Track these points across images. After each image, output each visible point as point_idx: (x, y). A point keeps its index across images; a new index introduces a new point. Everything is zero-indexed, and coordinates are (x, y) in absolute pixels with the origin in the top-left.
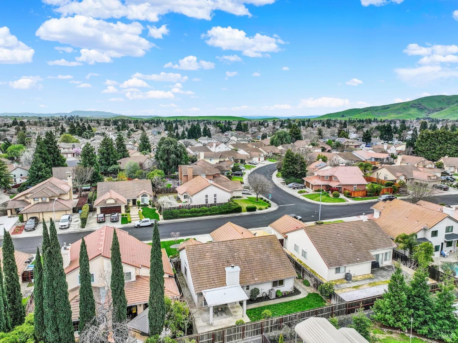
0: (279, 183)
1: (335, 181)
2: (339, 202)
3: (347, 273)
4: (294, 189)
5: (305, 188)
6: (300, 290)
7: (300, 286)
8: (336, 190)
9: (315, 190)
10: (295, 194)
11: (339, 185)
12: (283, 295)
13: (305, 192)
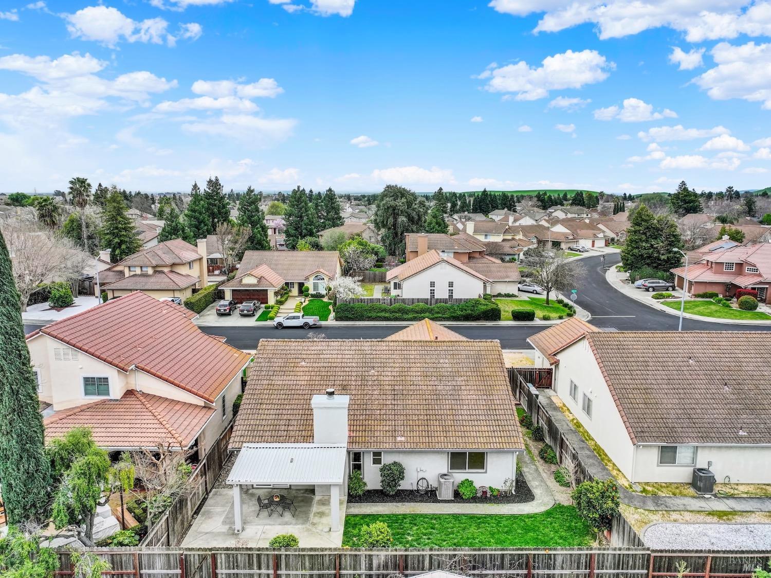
0: (618, 280)
1: (751, 274)
2: (751, 318)
3: (700, 470)
4: (647, 290)
5: (674, 290)
6: (537, 492)
7: (543, 481)
8: (749, 294)
9: (697, 293)
10: (647, 299)
11: (761, 283)
12: (479, 495)
13: (668, 297)
